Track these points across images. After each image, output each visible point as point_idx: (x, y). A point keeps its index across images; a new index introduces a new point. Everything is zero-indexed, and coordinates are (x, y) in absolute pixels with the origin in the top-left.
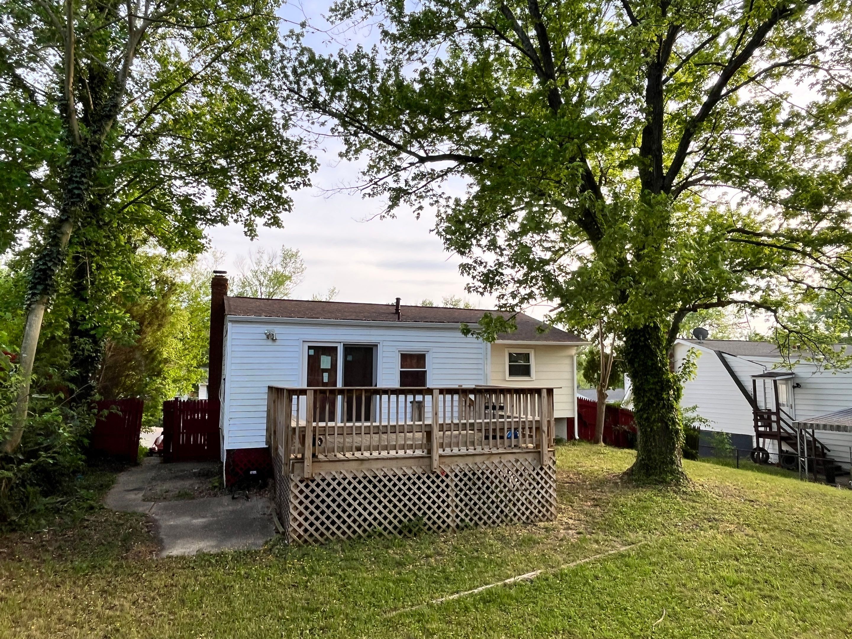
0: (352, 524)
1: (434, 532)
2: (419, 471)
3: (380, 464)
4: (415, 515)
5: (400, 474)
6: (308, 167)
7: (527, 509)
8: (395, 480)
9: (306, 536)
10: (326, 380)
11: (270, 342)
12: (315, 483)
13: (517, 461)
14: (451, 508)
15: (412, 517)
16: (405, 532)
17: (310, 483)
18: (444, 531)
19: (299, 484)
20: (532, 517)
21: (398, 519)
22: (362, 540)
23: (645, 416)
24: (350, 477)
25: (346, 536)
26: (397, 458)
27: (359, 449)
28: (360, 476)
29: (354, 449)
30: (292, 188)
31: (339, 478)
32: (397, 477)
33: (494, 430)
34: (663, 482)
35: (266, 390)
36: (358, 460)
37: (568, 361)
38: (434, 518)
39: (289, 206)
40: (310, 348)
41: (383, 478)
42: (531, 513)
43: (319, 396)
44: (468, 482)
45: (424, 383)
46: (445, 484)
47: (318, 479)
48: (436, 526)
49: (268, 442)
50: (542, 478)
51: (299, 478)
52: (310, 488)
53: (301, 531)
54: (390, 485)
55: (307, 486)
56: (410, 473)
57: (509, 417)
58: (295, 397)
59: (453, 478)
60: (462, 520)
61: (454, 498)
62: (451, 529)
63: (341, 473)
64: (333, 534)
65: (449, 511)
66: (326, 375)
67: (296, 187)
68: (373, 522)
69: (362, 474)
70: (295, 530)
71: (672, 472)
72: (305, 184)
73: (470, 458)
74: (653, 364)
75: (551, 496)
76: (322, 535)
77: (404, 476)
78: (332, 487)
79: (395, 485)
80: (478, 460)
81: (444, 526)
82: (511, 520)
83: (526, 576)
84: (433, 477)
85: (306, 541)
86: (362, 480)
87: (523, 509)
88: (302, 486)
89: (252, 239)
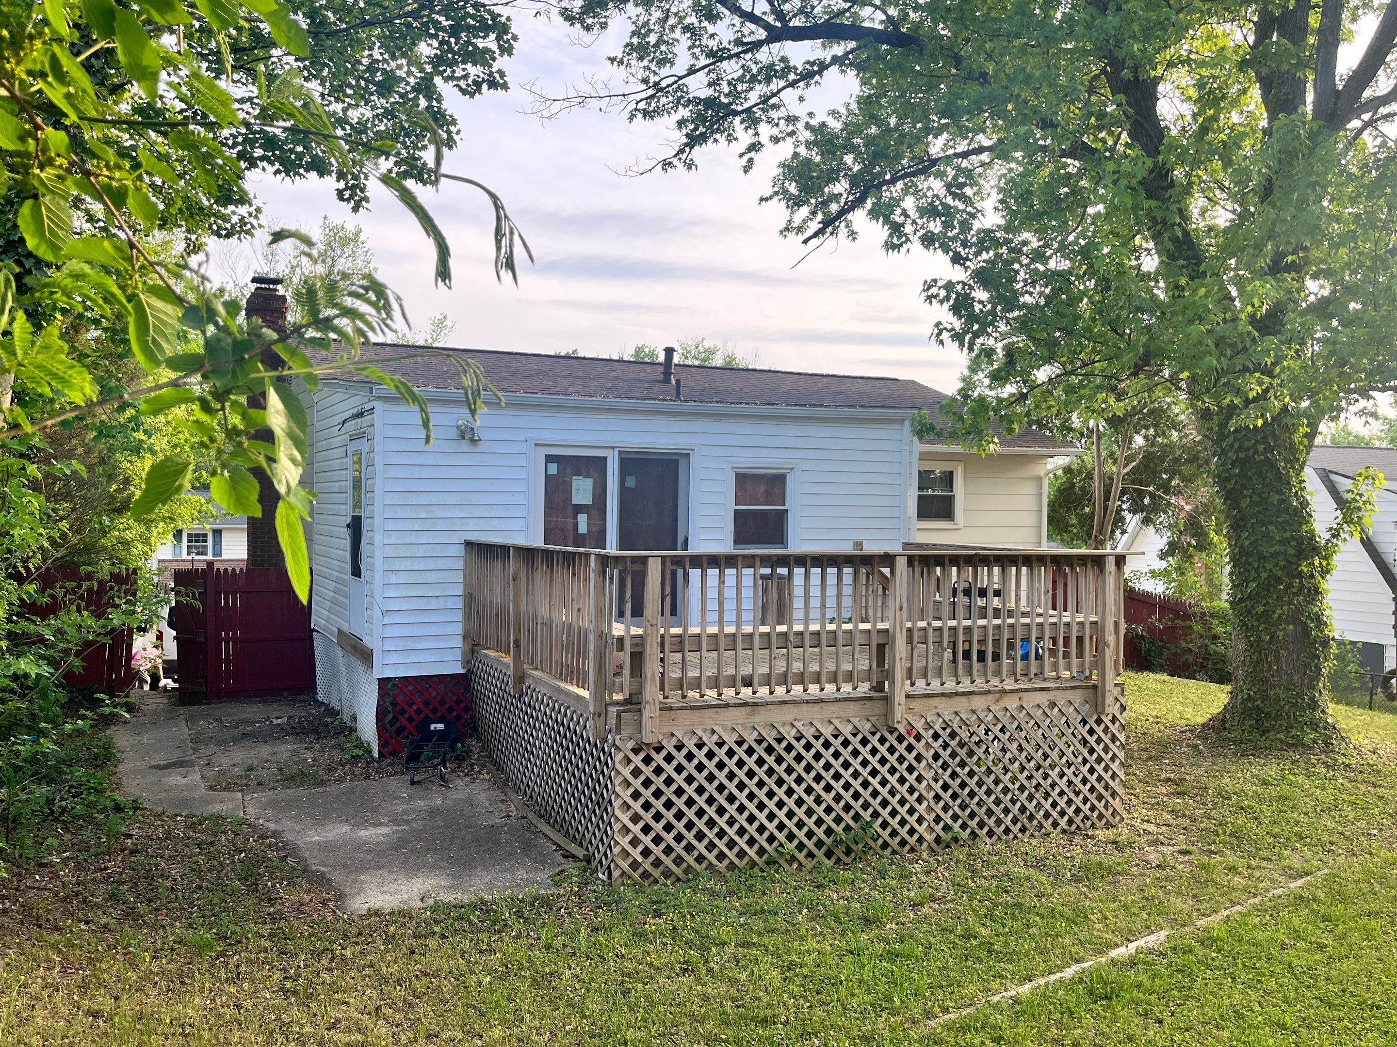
0: (736, 838)
1: (894, 852)
2: (866, 727)
3: (790, 713)
4: (857, 817)
5: (827, 732)
7: (1069, 802)
8: (818, 745)
9: (647, 865)
10: (583, 529)
11: (465, 446)
12: (664, 753)
13: (1053, 705)
14: (925, 804)
15: (851, 823)
16: (839, 852)
17: (653, 754)
18: (912, 850)
19: (632, 756)
20: (1078, 820)
21: (824, 827)
22: (756, 869)
24: (730, 740)
25: (726, 862)
26: (821, 701)
27: (748, 682)
28: (751, 738)
29: (739, 683)
31: (710, 742)
32: (821, 740)
33: (997, 642)
36: (745, 704)
37: (1029, 489)
38: (894, 822)
40: (549, 459)
41: (794, 743)
42: (1078, 811)
43: (669, 567)
44: (958, 750)
45: (779, 537)
46: (914, 753)
47: (669, 746)
48: (898, 839)
49: (466, 663)
50: (1099, 741)
51: (631, 744)
52: (654, 765)
53: (636, 854)
54: (809, 756)
55: (647, 760)
56: (846, 730)
59: (930, 740)
60: (947, 828)
61: (932, 783)
62: (925, 845)
63: (713, 732)
64: (700, 859)
65: (921, 808)
66: (582, 519)
67: (473, 89)
68: (776, 833)
69: (755, 735)
70: (625, 854)
72: (493, 85)
73: (963, 700)
75: (1114, 776)
76: (678, 861)
77: (836, 737)
78: (695, 762)
79: (818, 756)
80: (978, 703)
81: (912, 840)
82: (1041, 826)
84: (892, 739)
85: (645, 875)
86: (755, 746)
87: (1062, 803)
88: (637, 760)
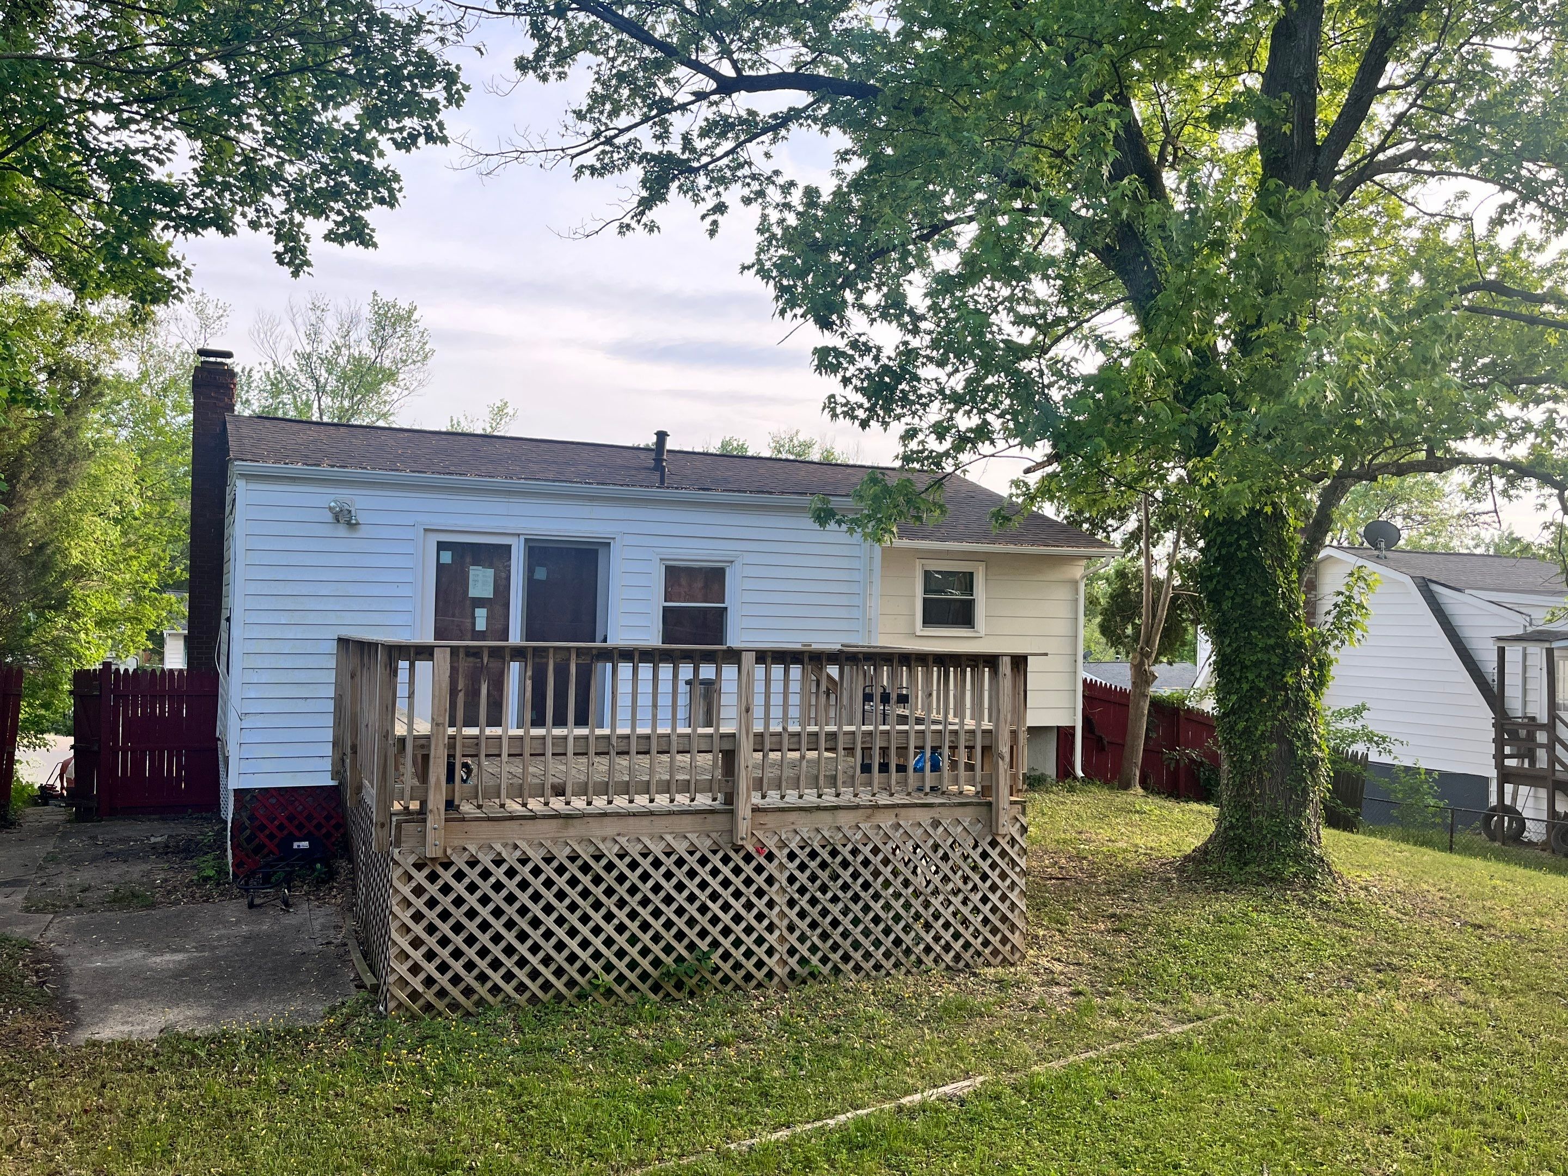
0: (541, 968)
1: (737, 988)
2: (704, 845)
3: (610, 828)
4: (691, 947)
5: (657, 849)
6: (437, 92)
7: (956, 936)
8: (646, 864)
9: (430, 996)
10: (481, 625)
11: (342, 531)
12: (453, 870)
13: (936, 824)
14: (777, 933)
15: (685, 953)
16: (669, 987)
17: (440, 870)
18: (759, 985)
19: (414, 872)
20: (967, 956)
21: (650, 957)
22: (564, 1005)
23: (1241, 725)
24: (536, 857)
25: (527, 995)
26: (651, 813)
27: (559, 791)
28: (562, 855)
29: (548, 791)
30: (398, 146)
31: (511, 858)
32: (650, 859)
33: (884, 751)
34: (1276, 879)
35: (332, 647)
36: (557, 816)
37: (1063, 593)
38: (738, 954)
39: (391, 191)
40: (441, 546)
41: (616, 861)
42: (967, 946)
43: (465, 664)
44: (819, 872)
45: (720, 639)
46: (765, 875)
47: (460, 862)
48: (742, 973)
49: (336, 774)
50: (993, 866)
51: (412, 859)
52: (440, 883)
53: (416, 983)
54: (633, 877)
55: (433, 877)
56: (681, 848)
57: (919, 721)
58: (403, 665)
59: (785, 860)
60: (803, 961)
61: (786, 910)
62: (776, 980)
63: (516, 847)
64: (496, 990)
65: (772, 939)
66: (481, 614)
67: (407, 143)
68: (590, 963)
69: (567, 851)
70: (403, 982)
71: (1297, 857)
72: (430, 138)
73: (826, 817)
74: (1267, 604)
75: (1013, 906)
76: (468, 992)
77: (668, 855)
78: (492, 880)
79: (645, 877)
80: (845, 819)
81: (760, 975)
82: (920, 961)
83: (948, 1089)
84: (738, 859)
85: (428, 1007)
86: (567, 863)
87: (947, 936)
88: (420, 877)
89: (295, 274)
